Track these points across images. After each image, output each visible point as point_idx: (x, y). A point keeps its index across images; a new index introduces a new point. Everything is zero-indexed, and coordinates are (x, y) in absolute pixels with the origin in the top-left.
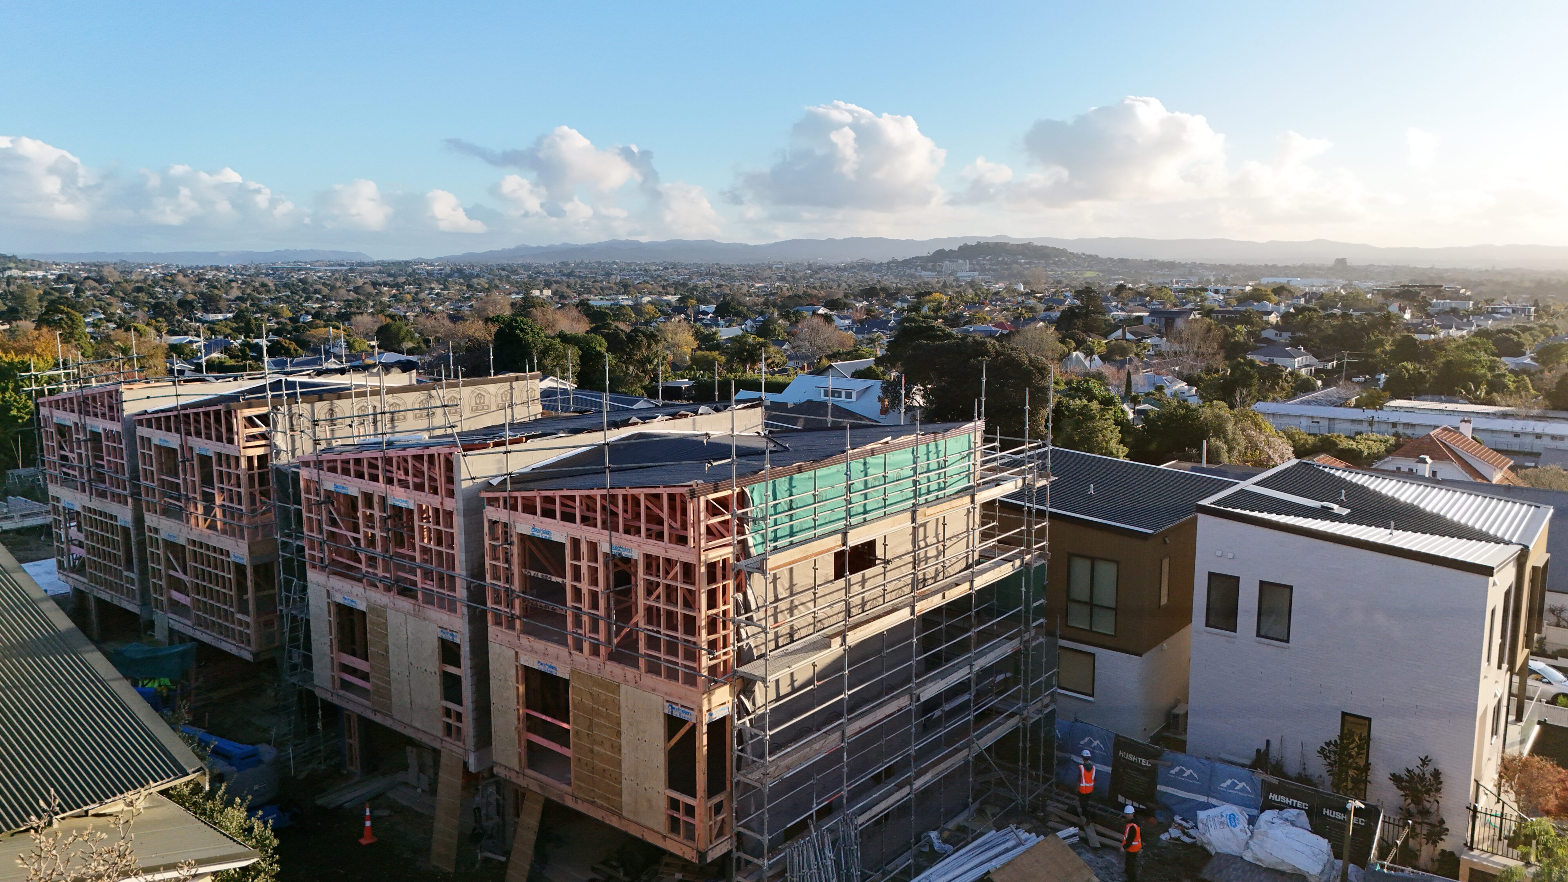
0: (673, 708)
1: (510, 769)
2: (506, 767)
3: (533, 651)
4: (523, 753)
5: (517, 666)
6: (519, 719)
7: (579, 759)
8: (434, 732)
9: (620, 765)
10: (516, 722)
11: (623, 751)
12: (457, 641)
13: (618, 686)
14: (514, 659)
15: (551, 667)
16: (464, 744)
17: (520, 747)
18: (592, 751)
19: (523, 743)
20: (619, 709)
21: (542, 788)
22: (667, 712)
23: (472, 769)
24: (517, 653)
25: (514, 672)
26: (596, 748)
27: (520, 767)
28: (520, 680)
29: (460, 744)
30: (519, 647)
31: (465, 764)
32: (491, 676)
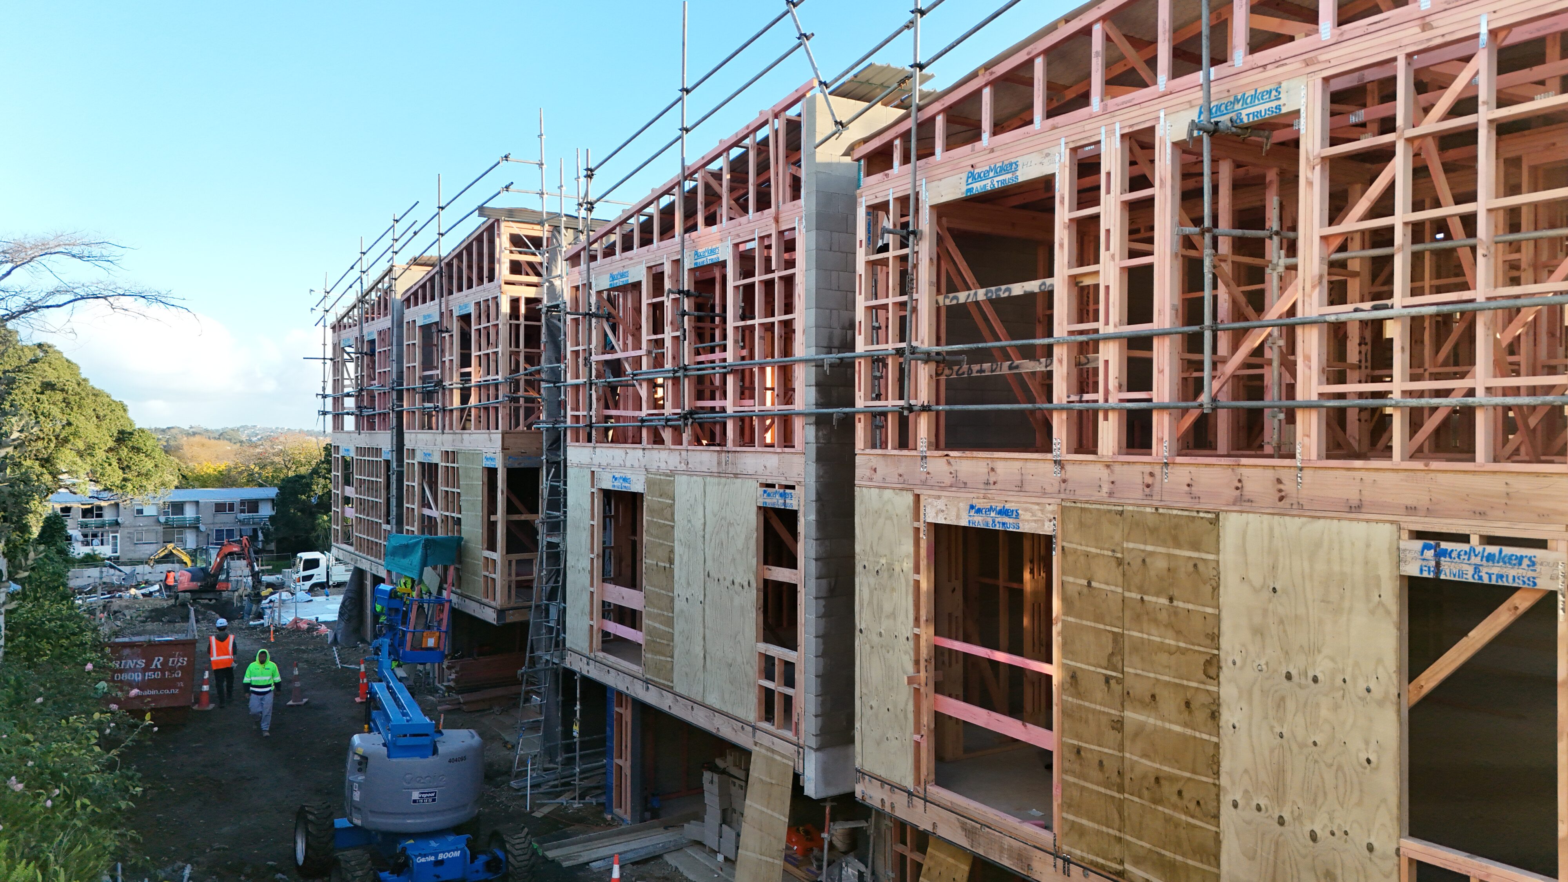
0: (1440, 554)
1: (893, 787)
2: (883, 782)
3: (959, 484)
4: (924, 745)
5: (917, 530)
6: (917, 662)
7: (1078, 751)
8: (740, 713)
9: (1214, 765)
10: (910, 669)
11: (1227, 717)
12: (793, 504)
13: (1215, 521)
14: (910, 515)
15: (1004, 512)
16: (797, 733)
17: (917, 730)
18: (1118, 725)
19: (926, 719)
20: (1216, 589)
21: (970, 833)
22: (1412, 569)
23: (810, 790)
24: (917, 497)
25: (908, 547)
26: (1132, 716)
27: (918, 781)
28: (923, 564)
29: (789, 735)
30: (924, 483)
31: (797, 777)
32: (859, 568)
